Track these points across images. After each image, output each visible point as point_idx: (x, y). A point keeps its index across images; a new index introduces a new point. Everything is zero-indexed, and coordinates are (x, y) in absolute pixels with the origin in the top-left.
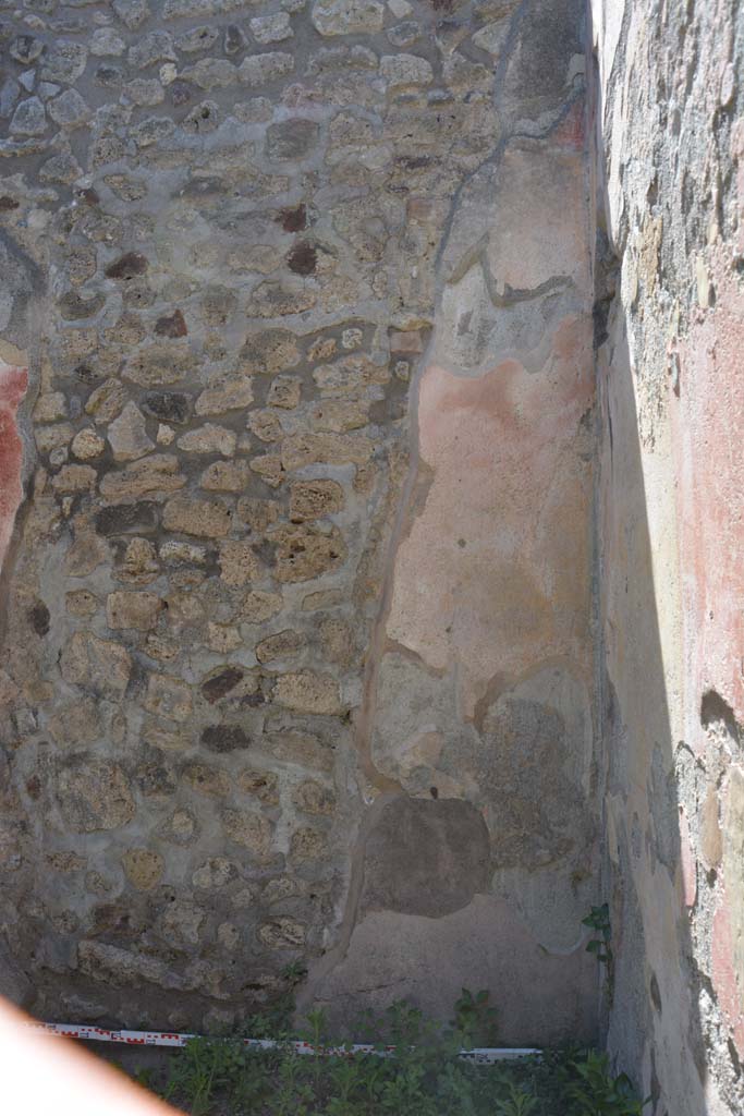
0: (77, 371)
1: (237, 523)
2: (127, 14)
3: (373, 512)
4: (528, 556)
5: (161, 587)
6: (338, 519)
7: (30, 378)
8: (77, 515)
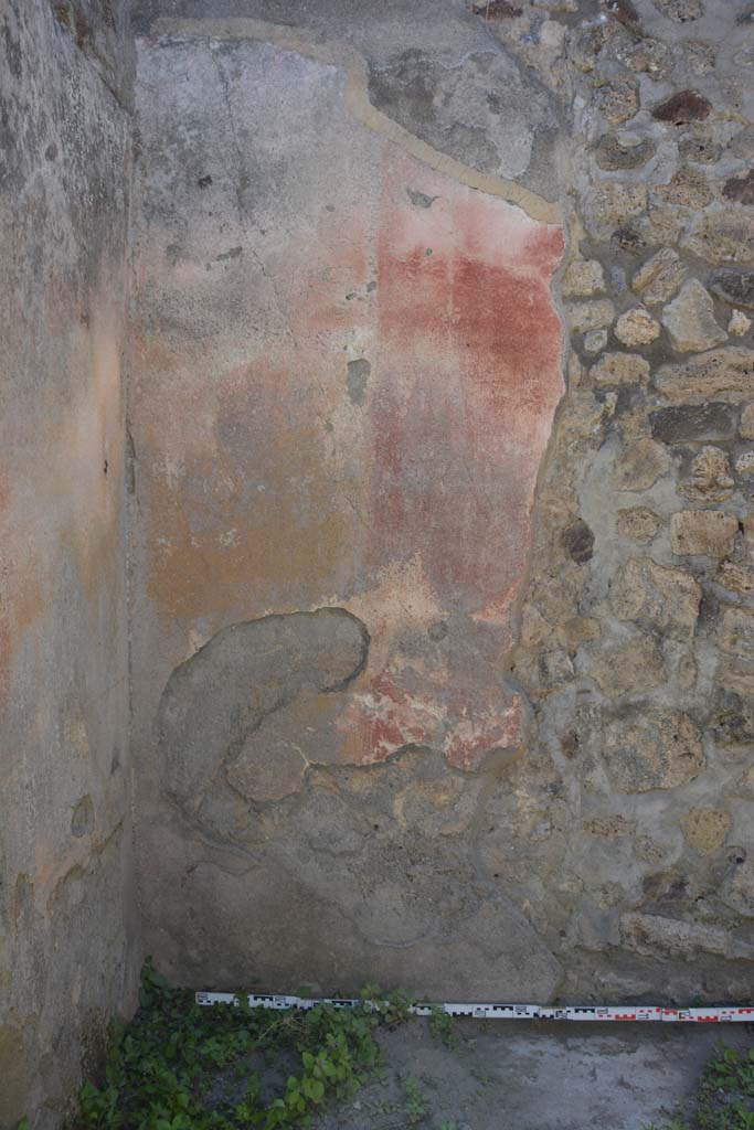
0: (616, 234)
5: (738, 505)
7: (566, 240)
8: (625, 415)
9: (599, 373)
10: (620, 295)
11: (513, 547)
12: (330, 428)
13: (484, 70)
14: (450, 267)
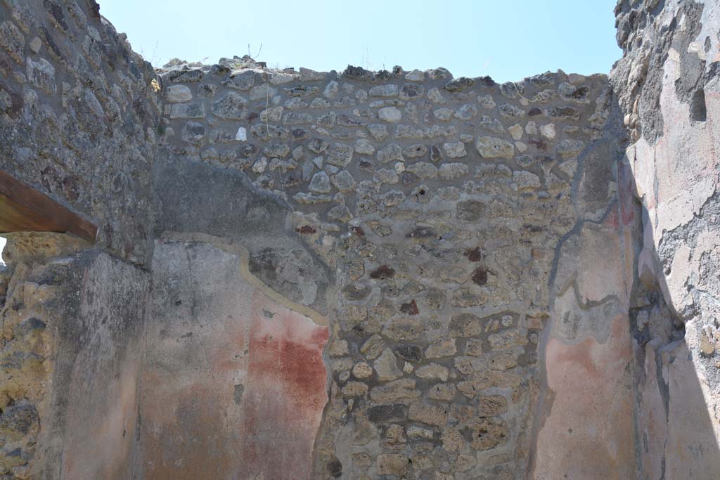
0: (354, 328)
1: (451, 418)
2: (376, 134)
3: (522, 413)
4: (603, 437)
5: (408, 451)
6: (504, 416)
7: (330, 332)
8: (357, 410)
9: (345, 391)
10: (355, 355)
11: (304, 471)
12: (226, 414)
13: (298, 258)
14: (280, 344)
